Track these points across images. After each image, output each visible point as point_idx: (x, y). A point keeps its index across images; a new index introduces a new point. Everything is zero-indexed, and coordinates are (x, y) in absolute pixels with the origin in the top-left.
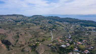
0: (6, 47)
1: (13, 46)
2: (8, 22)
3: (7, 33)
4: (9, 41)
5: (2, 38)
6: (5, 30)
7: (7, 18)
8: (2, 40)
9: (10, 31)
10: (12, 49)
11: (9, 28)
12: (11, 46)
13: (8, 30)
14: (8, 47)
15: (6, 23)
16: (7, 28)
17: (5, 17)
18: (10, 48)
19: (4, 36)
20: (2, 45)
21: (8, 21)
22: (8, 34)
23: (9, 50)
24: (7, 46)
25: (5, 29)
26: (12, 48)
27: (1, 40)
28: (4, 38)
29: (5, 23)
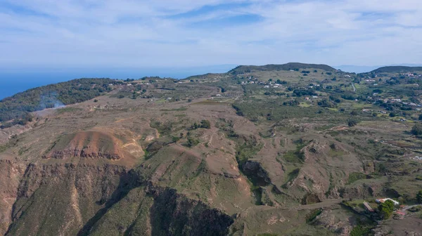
0: (252, 191)
1: (275, 190)
2: (266, 94)
3: (260, 134)
4: (263, 166)
5: (242, 152)
6: (253, 123)
7: (265, 77)
8: (241, 158)
9: (270, 131)
10: (271, 204)
11: (269, 117)
12: (267, 189)
13: (264, 126)
14: (259, 192)
15: (260, 96)
16: (262, 115)
17: (257, 74)
18: (263, 195)
19: (247, 144)
20: (238, 177)
21: (266, 89)
22: (263, 140)
23: (261, 204)
24: (255, 185)
25: (253, 121)
26: (272, 197)
27: (237, 158)
28: (246, 153)
29: (257, 97)
